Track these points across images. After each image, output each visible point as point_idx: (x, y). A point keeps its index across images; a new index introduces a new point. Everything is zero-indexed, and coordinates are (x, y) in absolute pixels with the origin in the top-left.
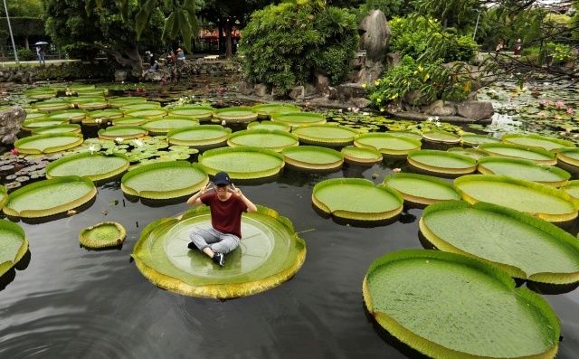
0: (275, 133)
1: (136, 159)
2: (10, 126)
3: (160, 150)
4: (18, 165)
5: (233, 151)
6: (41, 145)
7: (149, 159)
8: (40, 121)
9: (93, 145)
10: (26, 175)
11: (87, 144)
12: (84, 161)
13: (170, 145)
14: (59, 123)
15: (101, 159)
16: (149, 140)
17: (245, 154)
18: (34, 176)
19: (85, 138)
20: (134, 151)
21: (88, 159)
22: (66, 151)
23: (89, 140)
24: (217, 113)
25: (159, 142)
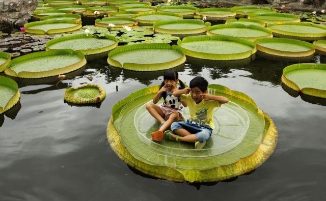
0: (250, 27)
1: (124, 41)
2: (23, 12)
3: (145, 36)
4: (23, 41)
5: (210, 39)
6: (46, 28)
7: (135, 42)
8: (49, 12)
9: (89, 30)
10: (30, 48)
11: (85, 29)
12: (79, 41)
13: (155, 33)
14: (64, 14)
15: (94, 40)
16: (138, 29)
17: (221, 43)
18: (36, 48)
19: (83, 25)
20: (123, 36)
21: (84, 40)
22: (66, 33)
23: (87, 26)
24: (200, 12)
25: (146, 31)
